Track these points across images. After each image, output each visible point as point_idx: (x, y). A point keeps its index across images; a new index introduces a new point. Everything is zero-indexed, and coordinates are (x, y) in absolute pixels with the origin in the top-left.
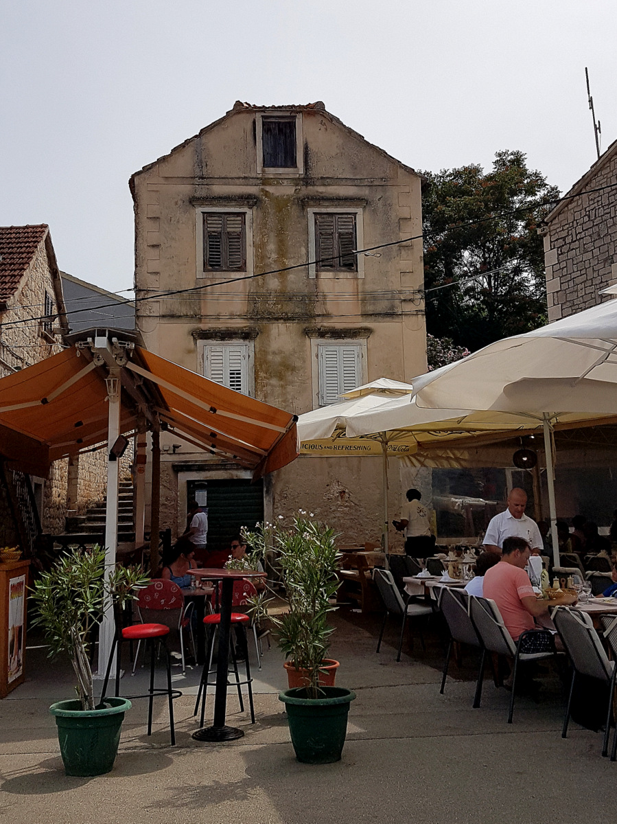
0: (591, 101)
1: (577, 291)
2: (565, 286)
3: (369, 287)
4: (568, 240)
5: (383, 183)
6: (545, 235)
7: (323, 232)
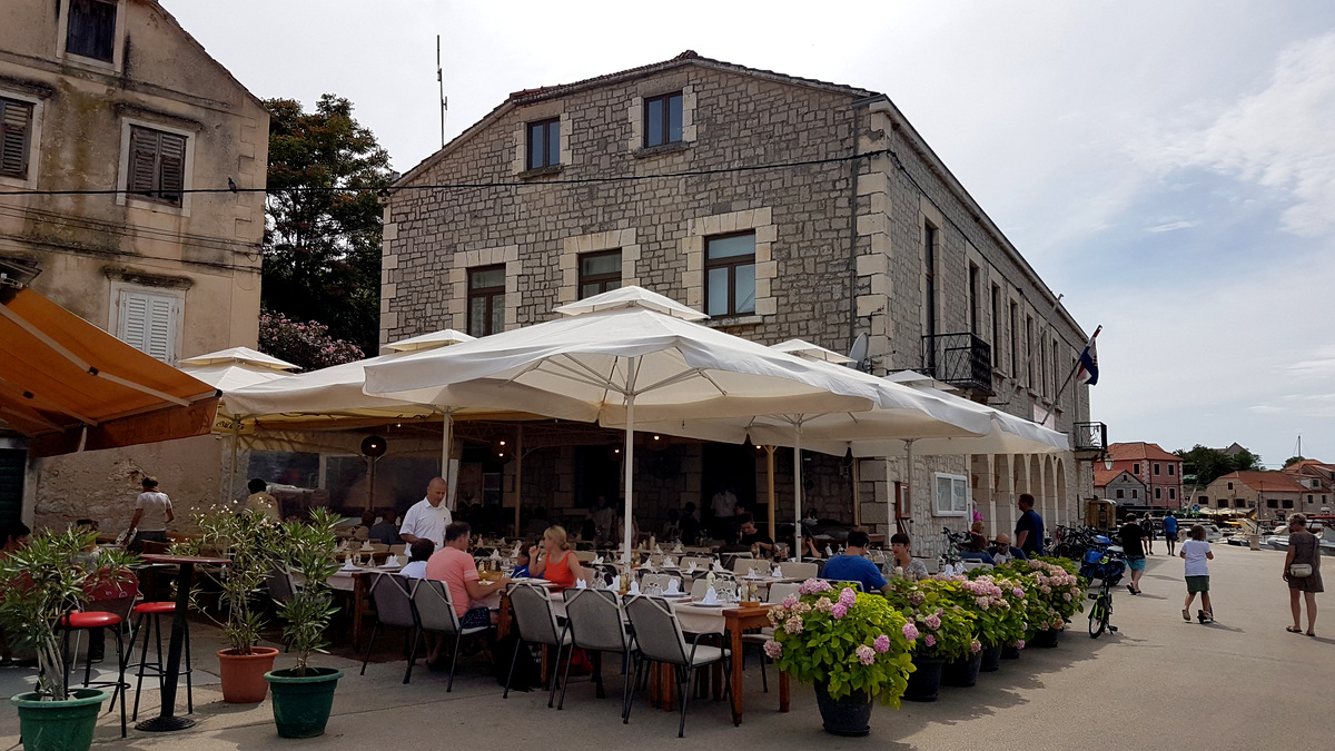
0: (440, 72)
1: (415, 273)
2: (402, 265)
3: (195, 230)
4: (411, 217)
5: (225, 110)
6: (386, 205)
7: (141, 150)
